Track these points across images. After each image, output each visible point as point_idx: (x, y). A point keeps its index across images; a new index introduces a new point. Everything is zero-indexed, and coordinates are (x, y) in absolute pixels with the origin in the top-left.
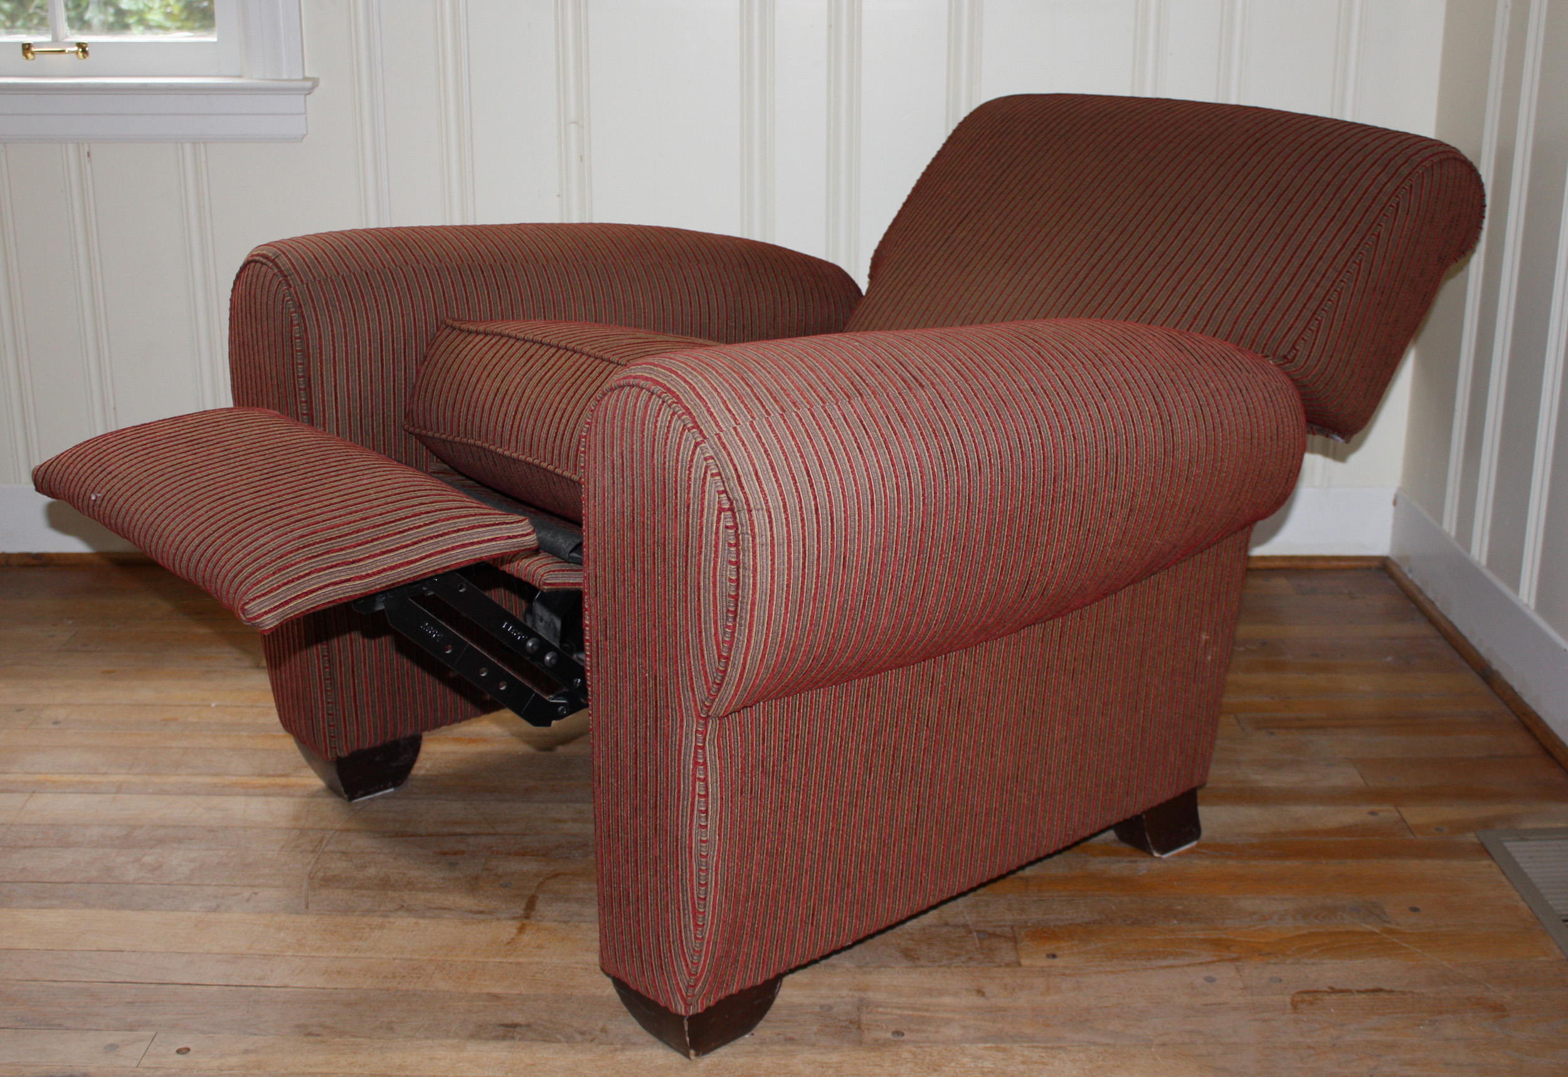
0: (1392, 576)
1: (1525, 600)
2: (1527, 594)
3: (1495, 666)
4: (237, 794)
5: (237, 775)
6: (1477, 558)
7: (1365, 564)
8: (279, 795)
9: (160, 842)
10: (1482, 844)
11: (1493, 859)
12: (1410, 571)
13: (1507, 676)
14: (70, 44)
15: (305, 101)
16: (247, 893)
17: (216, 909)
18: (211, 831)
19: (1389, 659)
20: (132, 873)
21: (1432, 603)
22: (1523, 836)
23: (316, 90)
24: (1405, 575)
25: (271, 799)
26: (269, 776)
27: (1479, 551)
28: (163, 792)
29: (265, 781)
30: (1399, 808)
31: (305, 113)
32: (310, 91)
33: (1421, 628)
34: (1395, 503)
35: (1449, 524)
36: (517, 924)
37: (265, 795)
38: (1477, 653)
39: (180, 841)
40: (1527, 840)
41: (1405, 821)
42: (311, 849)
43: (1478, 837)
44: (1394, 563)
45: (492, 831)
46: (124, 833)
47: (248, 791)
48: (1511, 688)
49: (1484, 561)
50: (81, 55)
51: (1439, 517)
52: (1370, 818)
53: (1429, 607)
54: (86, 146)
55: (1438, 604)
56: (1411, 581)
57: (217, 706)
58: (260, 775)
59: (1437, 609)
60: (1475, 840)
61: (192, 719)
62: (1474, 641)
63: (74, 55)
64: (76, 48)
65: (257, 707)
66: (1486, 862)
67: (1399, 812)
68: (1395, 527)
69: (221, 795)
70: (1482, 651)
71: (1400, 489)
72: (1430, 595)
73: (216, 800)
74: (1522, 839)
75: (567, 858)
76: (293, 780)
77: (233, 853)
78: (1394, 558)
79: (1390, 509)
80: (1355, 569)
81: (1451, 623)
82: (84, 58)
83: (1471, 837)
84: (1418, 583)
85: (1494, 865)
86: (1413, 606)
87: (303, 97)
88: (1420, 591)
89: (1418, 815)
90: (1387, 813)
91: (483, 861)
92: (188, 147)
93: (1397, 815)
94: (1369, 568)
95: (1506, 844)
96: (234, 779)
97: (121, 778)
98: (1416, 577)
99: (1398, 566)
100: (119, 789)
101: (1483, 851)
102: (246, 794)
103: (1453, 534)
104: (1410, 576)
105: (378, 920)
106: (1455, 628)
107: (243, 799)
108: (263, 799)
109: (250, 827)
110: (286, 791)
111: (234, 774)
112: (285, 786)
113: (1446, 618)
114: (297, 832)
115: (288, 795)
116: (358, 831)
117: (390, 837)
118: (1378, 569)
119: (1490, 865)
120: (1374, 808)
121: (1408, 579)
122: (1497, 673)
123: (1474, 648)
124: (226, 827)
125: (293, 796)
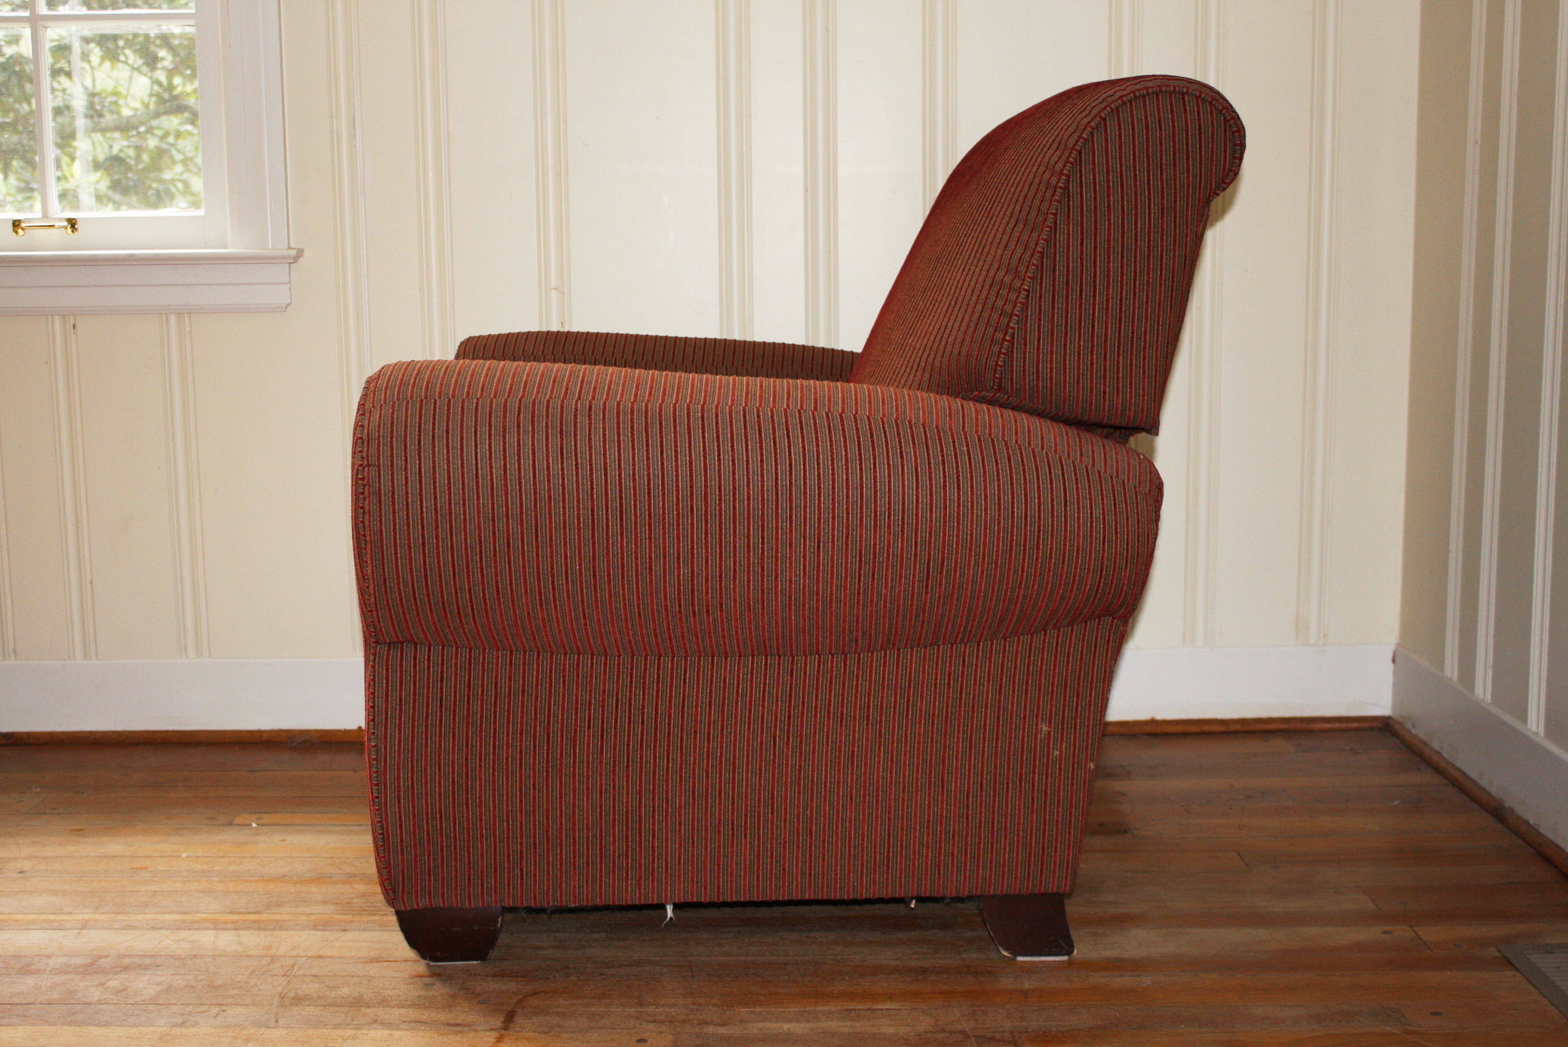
0: (1395, 734)
1: (1534, 729)
2: (1535, 723)
3: (1508, 804)
4: (206, 929)
5: (207, 913)
6: (1481, 697)
7: (1366, 725)
8: (250, 928)
9: (126, 968)
10: (1505, 957)
11: (1517, 970)
12: (1414, 726)
13: (1520, 811)
14: (60, 219)
15: (290, 269)
16: (214, 1011)
17: (183, 1024)
18: (179, 958)
19: (1396, 803)
20: (95, 995)
21: (1439, 753)
22: (1548, 950)
23: (301, 260)
24: (1409, 731)
25: (240, 932)
26: (240, 913)
27: (1483, 689)
28: (129, 927)
29: (236, 917)
30: (1415, 928)
31: (290, 282)
32: (296, 259)
33: (1428, 777)
34: (1394, 661)
35: (1451, 670)
36: (495, 1034)
37: (236, 929)
38: (1488, 793)
39: (146, 968)
40: (1553, 953)
41: (1420, 938)
42: (282, 973)
43: (1500, 952)
44: (1396, 721)
46: (88, 961)
47: (217, 926)
48: (1527, 822)
49: (1489, 698)
50: (69, 230)
51: (1440, 664)
52: (1385, 936)
53: (1435, 758)
54: (72, 318)
55: (1444, 753)
56: (1415, 736)
57: (187, 857)
58: (231, 913)
59: (1444, 758)
60: (1498, 954)
61: (161, 867)
62: (1484, 783)
63: (64, 229)
64: (65, 224)
65: (229, 857)
66: (1510, 973)
67: (1414, 931)
68: (1396, 685)
69: (190, 929)
70: (1493, 790)
71: (1398, 645)
72: (1435, 745)
73: (185, 934)
74: (1547, 952)
75: (547, 978)
76: (265, 916)
77: (201, 977)
78: (1396, 716)
79: (1389, 668)
80: (1356, 729)
81: (1460, 770)
82: (73, 231)
83: (1492, 952)
84: (1422, 736)
85: (1518, 975)
86: (1418, 759)
87: (287, 265)
88: (1425, 744)
89: (1433, 933)
90: (1402, 932)
91: (461, 982)
92: (173, 319)
93: (1413, 933)
94: (1371, 729)
95: (1530, 957)
96: (204, 916)
97: (87, 917)
98: (1421, 731)
99: (1401, 724)
100: (84, 926)
101: (1507, 963)
102: (215, 929)
103: (1455, 677)
104: (1414, 731)
105: (351, 1032)
106: (1464, 774)
107: (213, 932)
108: (234, 932)
109: (220, 956)
110: (258, 926)
111: (204, 913)
112: (257, 921)
113: (1453, 766)
114: (268, 959)
115: (259, 929)
116: (331, 957)
117: (365, 962)
118: (1380, 729)
119: (1515, 976)
120: (1388, 928)
121: (1411, 734)
122: (1511, 810)
123: (1484, 790)
124: (195, 956)
125: (264, 929)
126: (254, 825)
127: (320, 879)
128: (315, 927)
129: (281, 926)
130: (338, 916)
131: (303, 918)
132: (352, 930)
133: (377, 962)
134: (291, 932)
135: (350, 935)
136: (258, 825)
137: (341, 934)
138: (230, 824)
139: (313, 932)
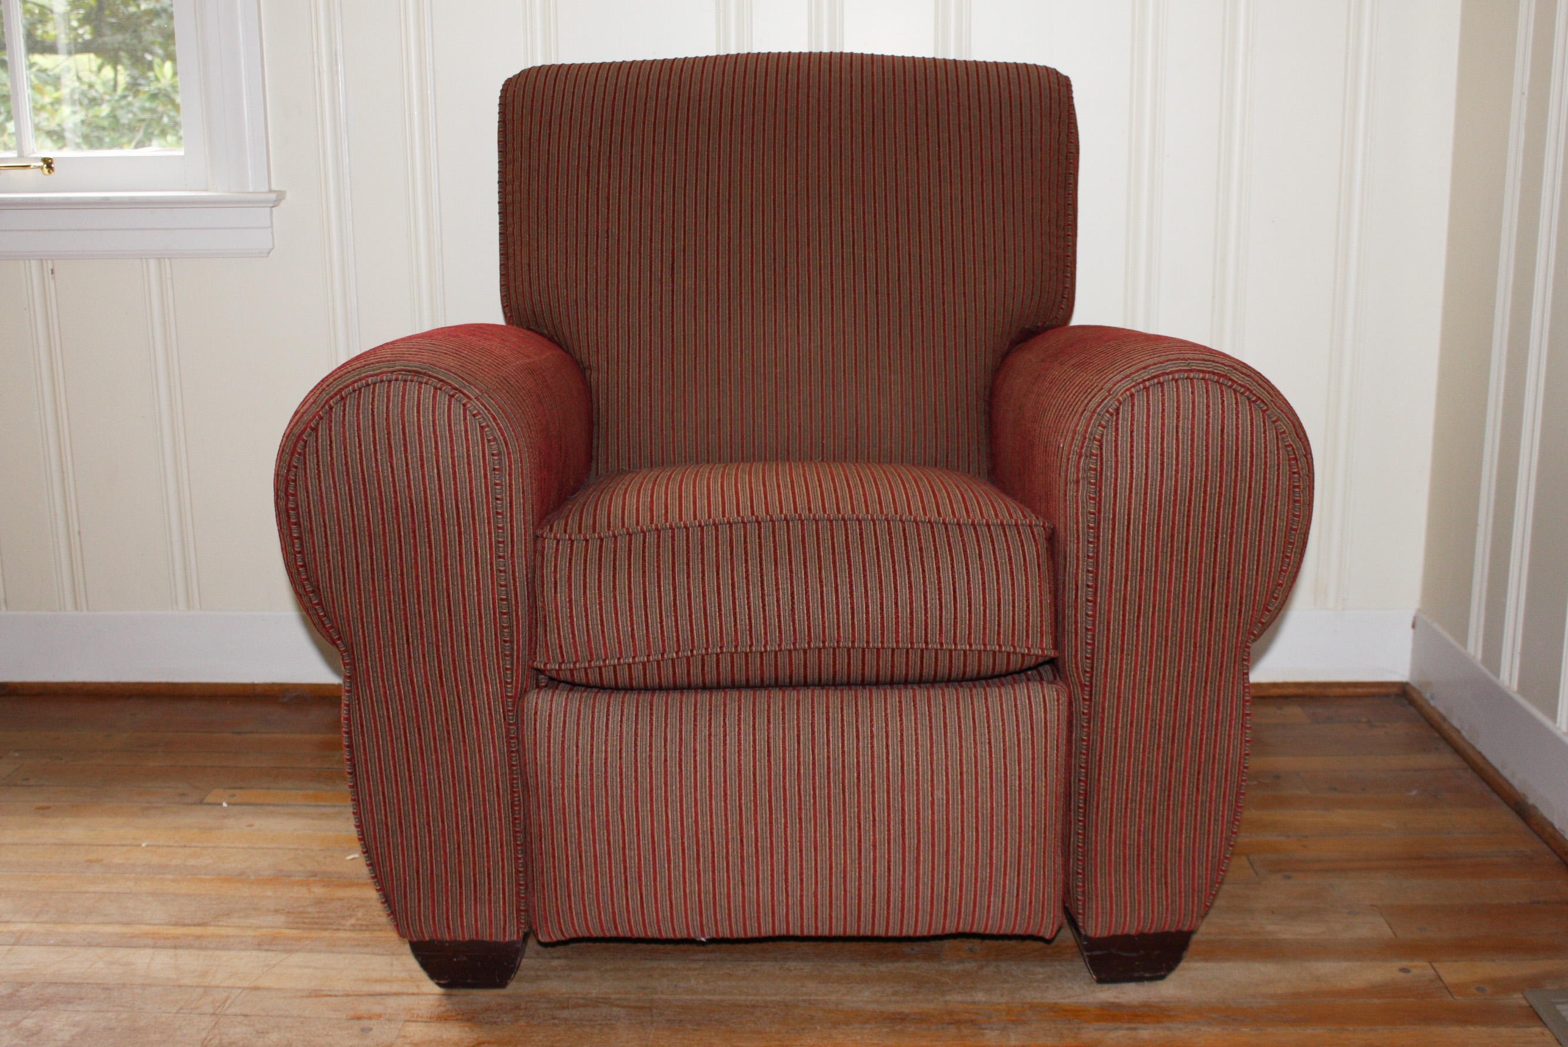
0: (1412, 702)
1: (1564, 729)
3: (1531, 800)
4: (145, 946)
5: (150, 924)
6: (1507, 683)
7: (1383, 690)
8: (191, 947)
9: (47, 1002)
10: (1531, 1007)
11: (1545, 1025)
12: (1432, 698)
13: (1544, 811)
14: (36, 159)
15: (271, 214)
18: (107, 989)
19: (1414, 793)
21: (1458, 731)
23: (283, 203)
24: (1426, 701)
25: (180, 952)
26: (185, 925)
27: (1509, 676)
28: (66, 943)
29: (180, 931)
30: (1436, 965)
31: (272, 226)
32: (276, 203)
33: (1447, 759)
34: (1414, 626)
35: (1475, 648)
37: (175, 947)
38: (1511, 786)
39: (68, 1001)
41: (1441, 979)
42: (211, 1011)
43: (1525, 998)
44: (1414, 689)
45: (416, 991)
46: (10, 991)
47: (158, 942)
48: (1552, 825)
49: (1515, 687)
50: (46, 170)
51: (1463, 640)
52: (1402, 974)
53: (1454, 735)
54: (50, 263)
55: (1464, 733)
56: (1434, 708)
57: (147, 846)
58: (176, 924)
59: (1463, 738)
60: (1523, 1002)
61: (117, 861)
62: (1506, 773)
63: (39, 170)
64: (41, 164)
65: (190, 847)
66: (1537, 1030)
67: (1434, 968)
68: (1415, 651)
69: (127, 947)
70: (1515, 782)
71: (1419, 611)
72: (1455, 723)
73: (120, 954)
75: (495, 1023)
76: (211, 930)
77: (124, 1016)
78: (1414, 683)
79: (1409, 632)
80: (1373, 695)
81: (1480, 753)
82: (49, 172)
83: (1517, 999)
84: (1441, 711)
85: (1547, 1032)
86: (1437, 735)
87: (268, 210)
88: (1444, 719)
89: (1454, 972)
90: (1420, 969)
91: (400, 1026)
92: (153, 263)
93: (1433, 972)
94: (1387, 696)
95: (1559, 1007)
96: (146, 928)
97: (23, 927)
98: (1439, 703)
99: (1419, 693)
100: (18, 940)
101: (1533, 1016)
102: (154, 947)
103: (1479, 657)
104: (1432, 703)
106: (1484, 758)
107: (149, 951)
108: (172, 952)
109: (150, 985)
110: (198, 944)
111: (147, 924)
112: (199, 937)
113: (1473, 748)
114: (200, 990)
115: (201, 948)
116: (268, 989)
117: (302, 997)
118: (1397, 695)
119: (1543, 1034)
120: (1405, 964)
121: (1429, 705)
122: (1534, 807)
123: (1507, 781)
124: (124, 985)
125: (206, 948)
126: (225, 805)
127: (279, 878)
128: (260, 946)
129: (224, 944)
130: (287, 931)
131: (250, 932)
132: (297, 951)
133: (316, 996)
134: (233, 953)
135: (297, 958)
136: (229, 804)
137: (284, 956)
138: (201, 802)
139: (255, 953)
